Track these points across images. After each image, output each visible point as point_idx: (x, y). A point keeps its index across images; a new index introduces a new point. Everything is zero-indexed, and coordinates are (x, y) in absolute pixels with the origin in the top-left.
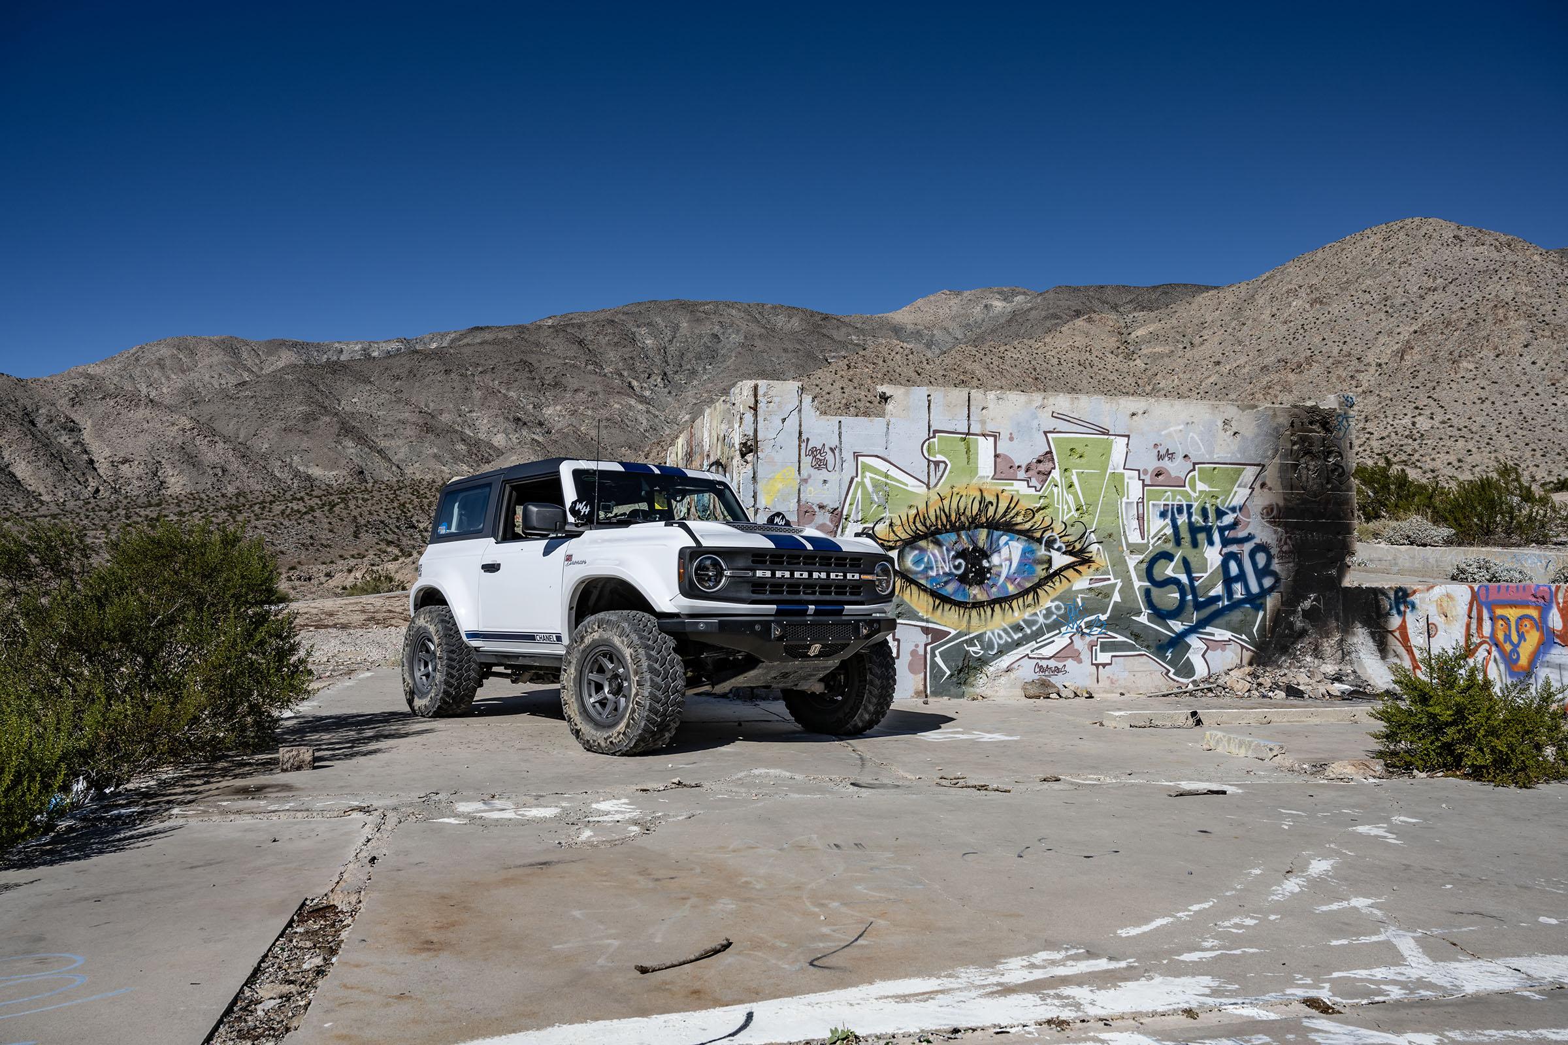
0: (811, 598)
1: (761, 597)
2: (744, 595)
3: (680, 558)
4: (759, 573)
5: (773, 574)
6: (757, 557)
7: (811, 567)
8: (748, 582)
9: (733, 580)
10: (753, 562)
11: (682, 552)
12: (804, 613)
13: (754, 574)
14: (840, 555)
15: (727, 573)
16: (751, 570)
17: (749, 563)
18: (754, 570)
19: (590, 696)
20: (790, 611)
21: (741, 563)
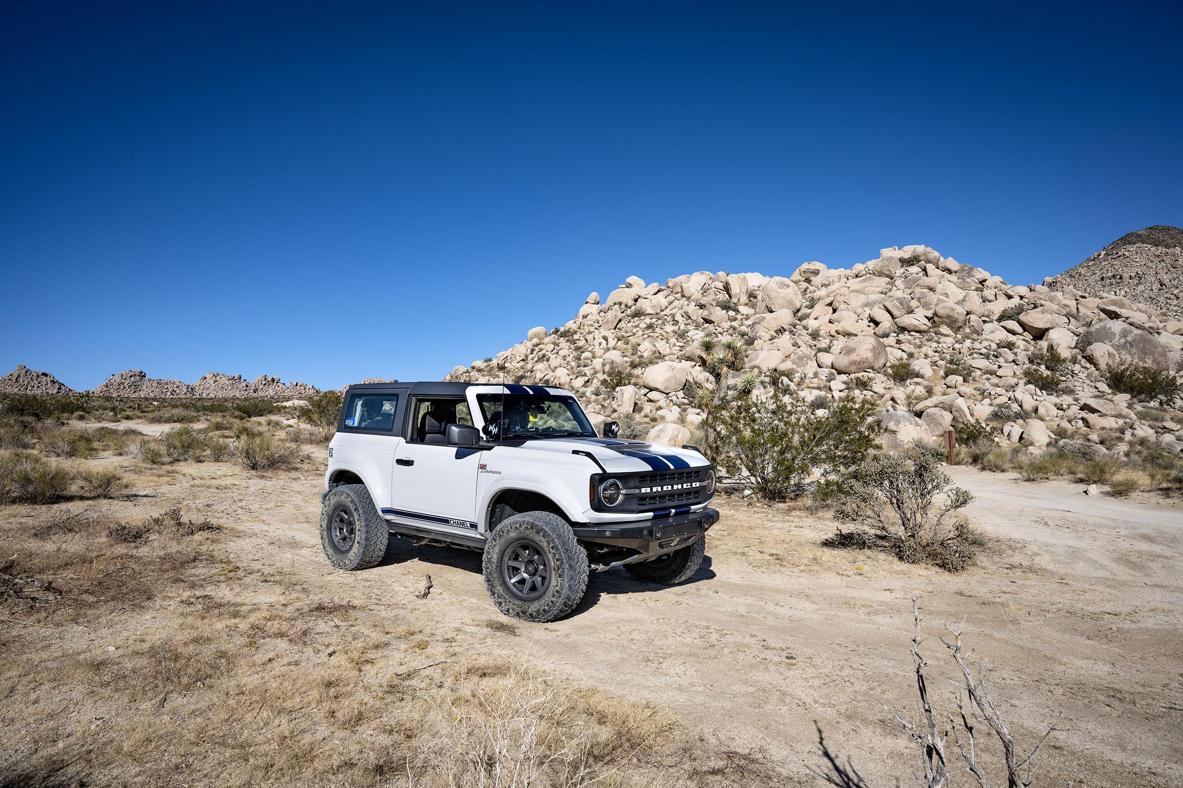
0: (673, 504)
1: (644, 507)
2: (634, 507)
3: (591, 482)
4: (643, 490)
5: (651, 490)
6: (641, 478)
7: (672, 482)
8: (637, 498)
9: (627, 496)
10: (640, 482)
11: (593, 477)
12: (668, 515)
13: (641, 491)
14: (689, 470)
15: (623, 492)
16: (638, 488)
17: (637, 483)
18: (640, 488)
19: (510, 578)
20: (661, 516)
21: (632, 483)
